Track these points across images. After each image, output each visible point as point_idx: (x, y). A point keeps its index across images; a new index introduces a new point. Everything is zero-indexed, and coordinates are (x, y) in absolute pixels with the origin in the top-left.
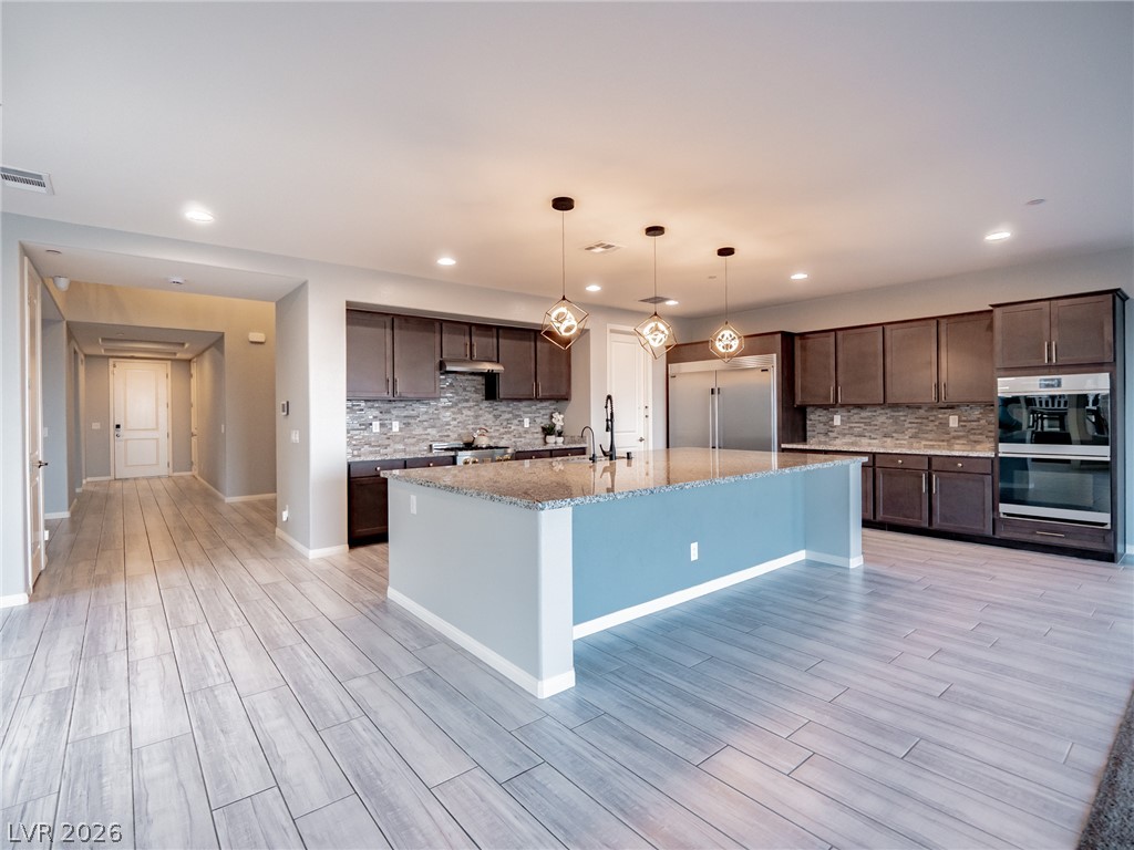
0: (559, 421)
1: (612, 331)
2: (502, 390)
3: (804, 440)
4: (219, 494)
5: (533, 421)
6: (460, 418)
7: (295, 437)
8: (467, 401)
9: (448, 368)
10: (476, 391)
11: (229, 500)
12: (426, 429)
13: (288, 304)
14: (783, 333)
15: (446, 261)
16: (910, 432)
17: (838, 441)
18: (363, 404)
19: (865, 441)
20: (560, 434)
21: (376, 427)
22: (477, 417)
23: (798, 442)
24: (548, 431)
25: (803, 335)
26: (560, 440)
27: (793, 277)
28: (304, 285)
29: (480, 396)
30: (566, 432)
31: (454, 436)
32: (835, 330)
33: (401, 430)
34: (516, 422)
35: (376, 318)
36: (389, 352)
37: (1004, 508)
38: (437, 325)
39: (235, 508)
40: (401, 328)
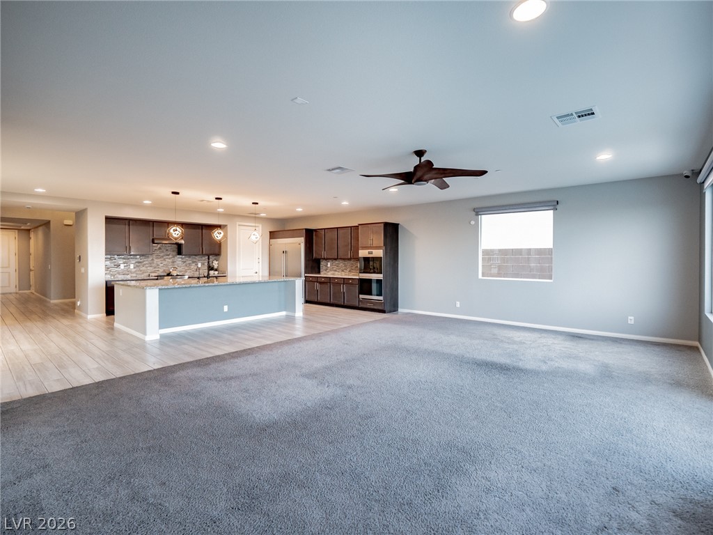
0: (215, 264)
1: (239, 225)
2: (184, 250)
3: (319, 272)
4: (48, 300)
5: (203, 264)
6: (165, 263)
7: (83, 270)
8: (168, 255)
9: (156, 242)
10: (173, 251)
11: (52, 301)
12: (147, 267)
13: (80, 215)
14: (306, 229)
15: (147, 202)
16: (348, 270)
17: (329, 273)
18: (116, 256)
19: (337, 273)
20: (216, 270)
21: (122, 266)
22: (173, 262)
23: (316, 273)
24: (211, 268)
25: (315, 230)
26: (216, 272)
27: (297, 210)
28: (86, 209)
29: (175, 253)
30: (220, 269)
31: (161, 270)
32: (325, 229)
33: (134, 268)
34: (194, 264)
35: (121, 221)
36: (127, 235)
37: (361, 296)
38: (151, 223)
39: (55, 305)
40: (132, 225)
